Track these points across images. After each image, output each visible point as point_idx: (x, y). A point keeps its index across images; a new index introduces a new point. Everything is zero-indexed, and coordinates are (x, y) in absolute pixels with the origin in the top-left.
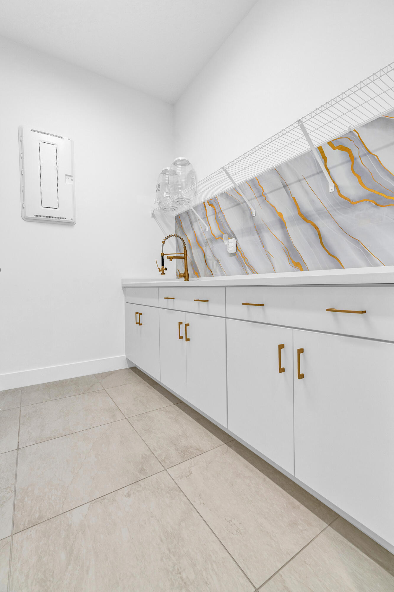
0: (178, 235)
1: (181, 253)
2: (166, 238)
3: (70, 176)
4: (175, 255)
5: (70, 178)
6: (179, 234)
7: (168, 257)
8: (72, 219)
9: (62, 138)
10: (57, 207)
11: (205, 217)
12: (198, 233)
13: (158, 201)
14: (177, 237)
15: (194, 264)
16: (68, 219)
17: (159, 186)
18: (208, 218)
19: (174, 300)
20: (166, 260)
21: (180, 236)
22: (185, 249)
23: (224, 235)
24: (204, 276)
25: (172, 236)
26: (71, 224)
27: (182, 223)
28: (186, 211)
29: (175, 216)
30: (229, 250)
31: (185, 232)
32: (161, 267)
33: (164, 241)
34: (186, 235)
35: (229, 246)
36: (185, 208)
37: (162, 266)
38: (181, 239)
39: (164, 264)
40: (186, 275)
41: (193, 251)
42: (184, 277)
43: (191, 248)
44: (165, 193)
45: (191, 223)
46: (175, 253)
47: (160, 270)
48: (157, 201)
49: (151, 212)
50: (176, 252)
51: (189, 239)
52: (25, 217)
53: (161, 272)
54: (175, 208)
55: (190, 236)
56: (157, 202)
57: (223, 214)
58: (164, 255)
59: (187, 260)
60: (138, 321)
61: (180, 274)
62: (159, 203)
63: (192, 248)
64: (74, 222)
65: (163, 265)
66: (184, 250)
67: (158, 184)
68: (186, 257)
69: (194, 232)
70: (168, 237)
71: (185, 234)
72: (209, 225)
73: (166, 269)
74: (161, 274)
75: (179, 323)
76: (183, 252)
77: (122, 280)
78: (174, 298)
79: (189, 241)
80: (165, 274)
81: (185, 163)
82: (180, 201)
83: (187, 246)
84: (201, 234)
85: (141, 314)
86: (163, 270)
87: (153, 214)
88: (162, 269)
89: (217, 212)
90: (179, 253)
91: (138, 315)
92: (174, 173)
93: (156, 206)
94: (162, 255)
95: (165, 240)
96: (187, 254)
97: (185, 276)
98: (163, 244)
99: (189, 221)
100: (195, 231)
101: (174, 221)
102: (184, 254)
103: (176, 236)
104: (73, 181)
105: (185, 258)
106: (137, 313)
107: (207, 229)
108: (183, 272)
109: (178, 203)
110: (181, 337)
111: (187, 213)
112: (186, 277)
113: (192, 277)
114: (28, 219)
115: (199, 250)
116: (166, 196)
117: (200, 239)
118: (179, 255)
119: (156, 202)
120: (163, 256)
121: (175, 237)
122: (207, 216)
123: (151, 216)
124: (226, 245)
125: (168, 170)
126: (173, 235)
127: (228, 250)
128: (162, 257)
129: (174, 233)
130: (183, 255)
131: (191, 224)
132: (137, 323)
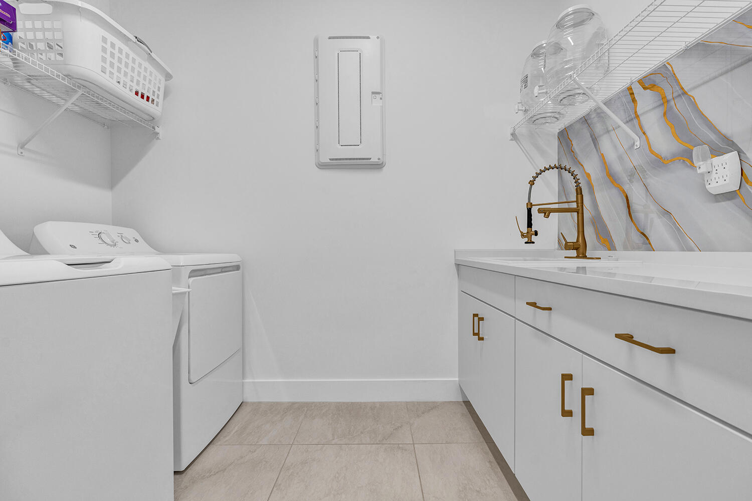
0: (563, 166)
1: (569, 200)
2: (538, 174)
3: (379, 93)
4: (556, 206)
5: (377, 95)
6: (566, 163)
7: (540, 211)
8: (379, 159)
9: (368, 38)
10: (359, 143)
11: (634, 118)
12: (611, 155)
13: (524, 108)
14: (562, 169)
15: (598, 222)
16: (374, 160)
17: (525, 81)
18: (642, 118)
19: (550, 315)
20: (537, 217)
21: (568, 167)
22: (579, 191)
23: (695, 150)
24: (626, 248)
25: (551, 168)
26: (378, 166)
27: (573, 143)
28: (582, 116)
29: (558, 131)
30: (713, 184)
31: (579, 158)
32: (525, 230)
33: (532, 179)
34: (582, 165)
35: (714, 175)
36: (581, 109)
37: (528, 227)
38: (569, 172)
39: (532, 224)
40: (580, 245)
41: (598, 195)
42: (577, 249)
43: (593, 190)
44: (537, 88)
45: (593, 140)
46: (557, 202)
47: (523, 235)
48: (520, 108)
49: (510, 131)
50: (558, 200)
51: (588, 171)
52: (320, 163)
53: (526, 240)
54: (557, 116)
55: (592, 167)
56: (521, 110)
57: (689, 98)
58: (532, 206)
59: (583, 213)
60: (476, 331)
61: (567, 243)
62: (526, 111)
63: (595, 189)
64: (382, 163)
65: (530, 225)
66: (577, 194)
67: (524, 76)
68: (580, 207)
69: (602, 158)
70: (542, 171)
71: (580, 163)
72: (644, 133)
73: (536, 233)
74: (526, 243)
75: (563, 375)
76: (575, 199)
77: (455, 252)
78: (550, 309)
79: (588, 175)
80: (533, 243)
81: (584, 17)
82: (568, 97)
83: (583, 185)
84: (620, 158)
85: (482, 319)
86: (530, 234)
87: (513, 134)
88: (528, 232)
89: (669, 97)
90: (565, 200)
91: (476, 319)
92: (558, 49)
93: (521, 116)
94: (529, 207)
95: (535, 178)
96: (582, 203)
97: (579, 249)
98: (531, 185)
99: (588, 135)
100: (602, 155)
101: (556, 142)
102: (577, 202)
103: (559, 168)
104: (382, 100)
105: (579, 211)
106: (475, 315)
107: (638, 143)
108: (572, 238)
109: (565, 101)
110: (567, 413)
111: (585, 120)
112: (581, 250)
113: (595, 249)
114: (322, 166)
115: (614, 192)
116: (539, 93)
117: (617, 168)
118: (566, 206)
119: (519, 110)
120: (530, 209)
121: (557, 170)
122: (639, 113)
123: (510, 137)
124: (702, 174)
125: (545, 45)
126: (553, 165)
127: (708, 187)
128: (529, 211)
129: (554, 162)
130: (574, 205)
131: (595, 140)
132: (474, 334)
